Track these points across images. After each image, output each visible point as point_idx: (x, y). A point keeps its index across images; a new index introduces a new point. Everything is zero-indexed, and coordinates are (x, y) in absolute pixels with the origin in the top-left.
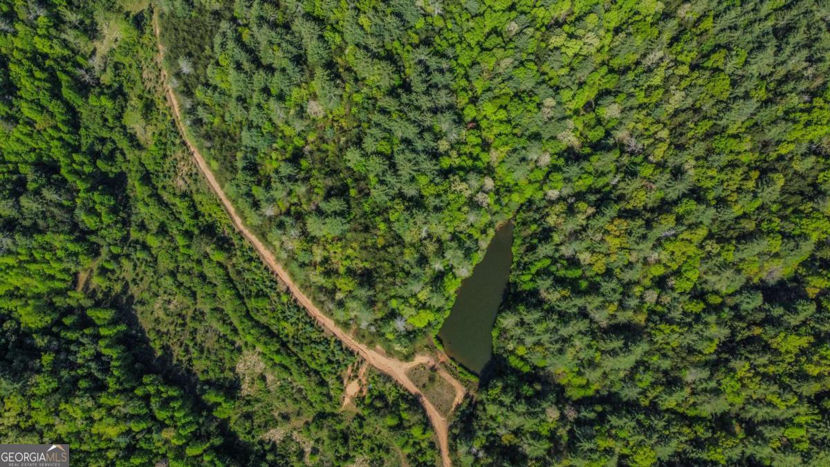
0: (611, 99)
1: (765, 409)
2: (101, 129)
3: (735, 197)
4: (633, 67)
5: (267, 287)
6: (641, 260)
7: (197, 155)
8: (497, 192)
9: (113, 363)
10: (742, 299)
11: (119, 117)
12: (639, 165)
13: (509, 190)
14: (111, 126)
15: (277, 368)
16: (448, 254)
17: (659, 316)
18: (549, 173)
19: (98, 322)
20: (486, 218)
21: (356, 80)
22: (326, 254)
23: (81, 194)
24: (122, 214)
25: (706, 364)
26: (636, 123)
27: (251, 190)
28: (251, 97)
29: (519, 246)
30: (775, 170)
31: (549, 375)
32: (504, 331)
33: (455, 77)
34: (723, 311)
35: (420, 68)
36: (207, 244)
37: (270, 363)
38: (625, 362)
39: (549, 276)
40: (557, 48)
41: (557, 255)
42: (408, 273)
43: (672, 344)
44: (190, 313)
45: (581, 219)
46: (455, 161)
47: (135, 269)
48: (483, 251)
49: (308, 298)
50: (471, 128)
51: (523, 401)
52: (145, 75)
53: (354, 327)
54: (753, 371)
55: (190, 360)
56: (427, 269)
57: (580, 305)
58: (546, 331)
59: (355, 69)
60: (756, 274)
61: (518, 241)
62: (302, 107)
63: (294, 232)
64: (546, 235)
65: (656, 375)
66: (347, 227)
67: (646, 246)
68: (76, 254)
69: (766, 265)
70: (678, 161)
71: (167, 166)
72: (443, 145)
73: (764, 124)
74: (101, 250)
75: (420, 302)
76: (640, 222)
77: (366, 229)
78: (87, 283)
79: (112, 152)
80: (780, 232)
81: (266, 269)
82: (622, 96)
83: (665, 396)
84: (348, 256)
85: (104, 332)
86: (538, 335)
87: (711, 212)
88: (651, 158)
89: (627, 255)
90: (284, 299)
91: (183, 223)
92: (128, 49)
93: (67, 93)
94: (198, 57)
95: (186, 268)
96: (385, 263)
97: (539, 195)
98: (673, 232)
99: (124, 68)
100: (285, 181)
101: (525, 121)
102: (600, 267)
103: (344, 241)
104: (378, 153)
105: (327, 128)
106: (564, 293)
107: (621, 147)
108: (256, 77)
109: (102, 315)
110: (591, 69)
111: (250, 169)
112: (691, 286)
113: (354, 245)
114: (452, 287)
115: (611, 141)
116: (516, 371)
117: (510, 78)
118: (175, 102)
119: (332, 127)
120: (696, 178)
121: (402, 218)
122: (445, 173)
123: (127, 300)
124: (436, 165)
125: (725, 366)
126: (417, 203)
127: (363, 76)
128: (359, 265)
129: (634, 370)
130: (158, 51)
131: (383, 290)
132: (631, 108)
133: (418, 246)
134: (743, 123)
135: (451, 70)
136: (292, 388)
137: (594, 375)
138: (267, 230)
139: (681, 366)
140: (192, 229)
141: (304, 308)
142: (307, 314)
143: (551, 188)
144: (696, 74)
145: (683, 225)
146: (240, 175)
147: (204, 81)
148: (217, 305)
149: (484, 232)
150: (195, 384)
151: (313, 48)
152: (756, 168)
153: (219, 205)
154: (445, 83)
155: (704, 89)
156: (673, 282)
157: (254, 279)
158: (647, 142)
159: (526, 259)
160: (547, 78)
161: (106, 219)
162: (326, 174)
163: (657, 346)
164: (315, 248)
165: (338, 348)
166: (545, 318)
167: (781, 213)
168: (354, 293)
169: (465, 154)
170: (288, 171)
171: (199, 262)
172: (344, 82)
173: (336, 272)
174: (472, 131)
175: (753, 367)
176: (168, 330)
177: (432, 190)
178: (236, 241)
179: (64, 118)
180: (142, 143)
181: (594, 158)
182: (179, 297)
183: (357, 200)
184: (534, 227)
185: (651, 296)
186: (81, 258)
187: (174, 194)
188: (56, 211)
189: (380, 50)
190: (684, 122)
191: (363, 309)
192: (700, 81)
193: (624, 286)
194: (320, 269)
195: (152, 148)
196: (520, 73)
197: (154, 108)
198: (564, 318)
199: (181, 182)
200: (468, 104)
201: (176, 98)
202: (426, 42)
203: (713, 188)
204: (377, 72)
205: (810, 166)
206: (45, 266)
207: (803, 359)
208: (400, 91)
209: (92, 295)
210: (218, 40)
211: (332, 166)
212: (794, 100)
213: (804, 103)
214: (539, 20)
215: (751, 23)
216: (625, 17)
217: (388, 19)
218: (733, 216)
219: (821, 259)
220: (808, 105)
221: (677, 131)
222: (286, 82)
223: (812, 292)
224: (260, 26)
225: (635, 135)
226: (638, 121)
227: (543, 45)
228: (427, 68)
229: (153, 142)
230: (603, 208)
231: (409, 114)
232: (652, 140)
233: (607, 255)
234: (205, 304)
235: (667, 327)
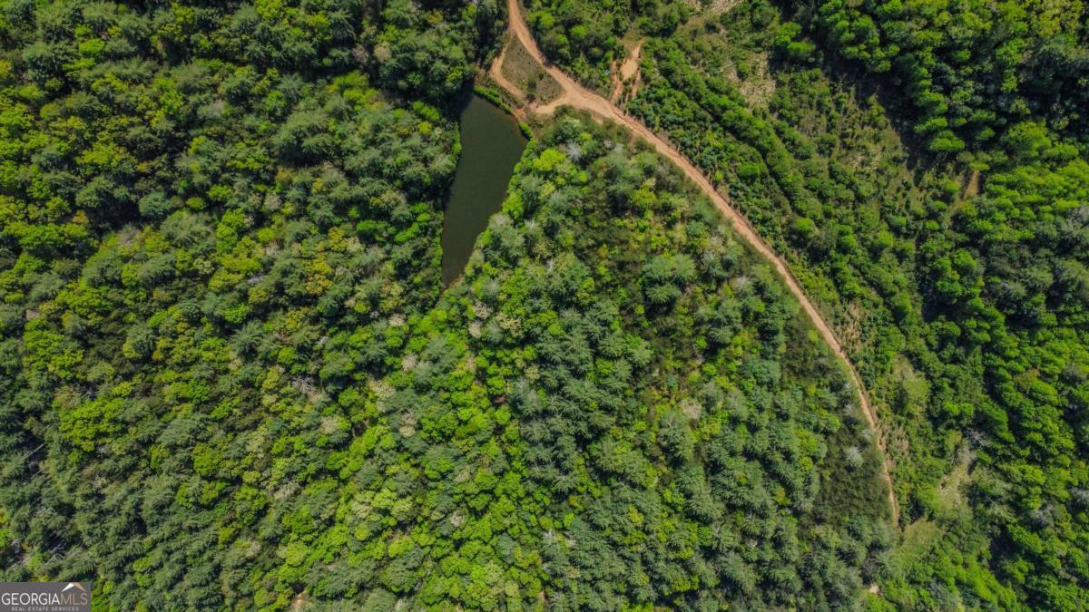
0: (334, 439)
1: (128, 72)
2: (958, 374)
3: (179, 328)
4: (309, 479)
5: (742, 189)
6: (286, 245)
7: (836, 347)
8: (465, 320)
9: (928, 83)
10: (163, 205)
11: (936, 390)
12: (295, 361)
13: (450, 323)
14: (945, 379)
15: (724, 88)
16: (520, 241)
17: (260, 178)
18: (403, 347)
19: (950, 133)
20: (477, 286)
21: (643, 447)
22: (670, 233)
23: (977, 291)
24: (927, 269)
25: (202, 123)
26: (301, 412)
27: (767, 307)
28: (770, 420)
29: (434, 256)
30: (133, 361)
31: (389, 99)
32: (447, 150)
33: (523, 456)
34: (185, 189)
35: (567, 464)
36: (818, 238)
37: (733, 94)
38: (298, 120)
39: (396, 220)
40: (402, 496)
41: (388, 247)
42: (568, 214)
43: (244, 145)
44: (836, 152)
45: (362, 292)
46: (517, 355)
48: (478, 248)
49: (690, 178)
50: (500, 396)
51: (419, 65)
52: (906, 444)
53: (631, 145)
54: (146, 117)
55: (833, 93)
56: (545, 220)
57: (357, 187)
58: (396, 153)
59: (645, 460)
60: (148, 235)
61: (436, 261)
62: (708, 410)
63: (710, 257)
64: (402, 271)
65: (260, 106)
66: (646, 267)
67: (281, 263)
68: (981, 216)
69: (137, 248)
70: (249, 367)
71: (874, 332)
72: (533, 373)
73: (150, 417)
74: (951, 224)
75: (551, 180)
76: (291, 291)
77: (622, 266)
78: (967, 181)
79: (942, 346)
80: (125, 288)
81: (743, 211)
82: (320, 443)
83: (248, 81)
84: (643, 231)
85: (942, 122)
86: (406, 148)
87: (206, 308)
88: (282, 370)
89: (303, 250)
91: (850, 262)
92: (929, 475)
93: (1001, 415)
94: (839, 467)
95: (843, 207)
96: (596, 225)
97: (413, 319)
98: (251, 281)
99: (932, 451)
100: (725, 320)
101: (436, 408)
102: (336, 235)
103: (649, 250)
104: (612, 358)
105: (676, 387)
106: (378, 201)
107: (318, 381)
108: (766, 443)
109: (945, 142)
110: (359, 475)
111: (768, 332)
112: (224, 217)
113: (635, 246)
114: (513, 201)
115: (331, 388)
116: (430, 101)
117: (456, 458)
118: (866, 411)
119: (670, 388)
120: (225, 349)
121: (579, 281)
122: (529, 339)
123: (916, 162)
124: (541, 348)
125: (179, 121)
126: (563, 300)
127: (635, 452)
128: (628, 222)
129: (287, 111)
130: (891, 473)
131: (598, 192)
132: (309, 429)
133: (560, 248)
134: (175, 417)
135: (528, 464)
136: (704, 65)
137: (335, 102)
138: (745, 259)
139: (231, 119)
140: (838, 256)
141: (694, 165)
142: (691, 158)
143: (400, 328)
144: (235, 472)
145: (240, 291)
146: (780, 324)
147: (831, 438)
148: (803, 163)
149: (478, 271)
150: (825, 63)
151: (697, 481)
152: (156, 363)
153: (806, 287)
154: (535, 448)
155: (225, 455)
156: (246, 220)
157: (758, 198)
159: (425, 240)
160: (413, 461)
161: (946, 262)
162: (674, 331)
163: (262, 142)
164: (684, 240)
165: (650, 118)
166: (399, 169)
167: (123, 311)
168: (633, 186)
169: (506, 364)
170: (721, 332)
171: (828, 215)
172: (659, 444)
173: (656, 211)
174: (500, 392)
175: (146, 122)
176: (862, 128)
177: (544, 318)
178: (783, 243)
179: (1004, 385)
180: (906, 360)
181: (350, 366)
182: (850, 170)
183: (635, 301)
184: (418, 280)
185: (272, 202)
186: (974, 213)
187: (862, 298)
188: (1008, 269)
189: (615, 484)
190: (245, 415)
191: (621, 167)
192: (229, 464)
193: (306, 214)
194: (677, 214)
195: (891, 354)
196: (445, 465)
197: (893, 403)
198: (375, 170)
199: (855, 313)
200: (506, 425)
201: (865, 416)
202: (560, 496)
203: (206, 337)
204: (618, 457)
205: (93, 368)
206: (1019, 199)
207: (87, 135)
208: (589, 436)
209: (959, 167)
210: (815, 488)
211: (668, 341)
212: (117, 446)
213: (104, 444)
214: (425, 530)
215: (172, 537)
216: (322, 537)
217: (608, 522)
218: (180, 305)
219: (72, 258)
220: (100, 442)
221: (253, 403)
222: (728, 439)
223: (81, 217)
224: (764, 506)
225: (302, 397)
226: (300, 414)
227: (419, 500)
228: (558, 466)
229: (891, 361)
230: (336, 306)
231: (576, 408)
232: (282, 391)
233: (327, 250)
234: (818, 164)
235: (250, 166)
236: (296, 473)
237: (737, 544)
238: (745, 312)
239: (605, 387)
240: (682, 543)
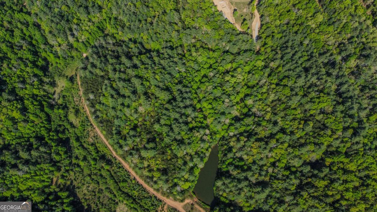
0: (249, 98)
1: (315, 209)
2: (59, 121)
3: (296, 131)
4: (256, 85)
5: (126, 178)
6: (265, 157)
7: (97, 129)
8: (211, 135)
10: (303, 168)
11: (66, 116)
12: (261, 121)
13: (215, 134)
14: (63, 120)
15: (132, 209)
16: (195, 160)
17: (274, 177)
18: (229, 126)
19: (62, 197)
20: (207, 145)
21: (156, 98)
22: (149, 163)
23: (54, 148)
24: (69, 154)
25: (292, 194)
27: (119, 141)
28: (117, 107)
29: (221, 154)
30: (310, 120)
31: (236, 203)
32: (218, 187)
33: (192, 94)
34: (297, 173)
35: (179, 92)
36: (103, 163)
37: (129, 208)
38: (263, 196)
39: (233, 165)
40: (228, 81)
41: (235, 157)
42: (180, 169)
43: (279, 187)
44: (97, 190)
45: (242, 143)
46: (194, 124)
47: (75, 175)
48: (207, 157)
49: (143, 180)
50: (199, 112)
52: (75, 99)
53: (161, 191)
54: (309, 196)
55: (98, 209)
56: (187, 166)
57: (245, 176)
58: (233, 186)
59: (155, 94)
60: (307, 159)
61: (220, 152)
62: (136, 109)
63: (136, 156)
64: (230, 149)
65: (275, 200)
66: (156, 153)
67: (266, 152)
68: (53, 171)
69: (310, 155)
70: (275, 119)
71: (85, 133)
72: (189, 119)
73: (304, 103)
74: (62, 168)
75: (185, 179)
76: (263, 143)
77: (163, 153)
78: (57, 182)
79: (64, 130)
80: (313, 143)
81: (126, 171)
82: (253, 97)
83: (279, 208)
84: (157, 164)
85: (65, 201)
86: (230, 188)
87: (288, 137)
88: (265, 118)
89: (260, 155)
90: (134, 182)
91: (92, 155)
92: (68, 90)
93: (46, 109)
94: (97, 93)
95: (95, 173)
96: (171, 165)
97: (226, 134)
98: (276, 145)
99: (67, 97)
100: (132, 137)
101: (219, 108)
102: (251, 160)
103: (155, 158)
104: (165, 125)
105: (146, 116)
106: (238, 171)
107: (255, 115)
108: (119, 100)
109: (64, 194)
110: (241, 87)
111: (118, 134)
112: (285, 165)
113: (159, 159)
114: (197, 172)
115: (251, 113)
116: (223, 203)
117: (212, 93)
118: (87, 109)
119: (148, 116)
120: (282, 124)
122: (191, 130)
123: (72, 187)
124: (187, 127)
125: (299, 194)
126: (181, 142)
127: (158, 96)
128: (161, 167)
129: (267, 198)
130: (80, 90)
131: (171, 176)
132: (257, 101)
133: (183, 158)
134: (296, 103)
135: (190, 92)
137: (252, 202)
138: (125, 156)
139: (283, 195)
140: (96, 157)
141: (141, 185)
142: (142, 187)
143: (230, 132)
144: (278, 88)
145: (279, 143)
146: (115, 136)
147: (99, 102)
148: (107, 186)
149: (207, 150)
151: (140, 89)
152: (303, 120)
153: (106, 147)
154: (188, 97)
155: (281, 93)
156: (278, 164)
157: (121, 175)
158: (263, 113)
159: (224, 159)
160: (225, 91)
161: (63, 157)
162: (147, 133)
163: (274, 189)
164: (144, 162)
165: (155, 199)
166: (232, 181)
167: (313, 136)
168: (160, 178)
169: (198, 121)
170: (133, 133)
171: (100, 170)
172: (151, 99)
173: (153, 170)
174: (199, 113)
175: (309, 194)
176: (89, 198)
177: (187, 137)
178: (113, 161)
179: (45, 118)
180: (75, 125)
181: (245, 120)
182: (93, 184)
183: (159, 142)
184: (225, 147)
185: (270, 170)
186: (55, 172)
187: (89, 144)
188: (44, 155)
189: (164, 87)
190: (276, 105)
191: (164, 184)
192: (280, 90)
193: (260, 167)
194: (147, 170)
195: (80, 127)
196: (215, 91)
197: (79, 112)
198: (239, 181)
199: (91, 139)
200: (197, 103)
201: (88, 108)
202: (180, 82)
203: (288, 128)
204: (164, 95)
205: (321, 118)
206: (41, 177)
207: (326, 189)
208: (172, 101)
209: (59, 187)
210: (104, 87)
211: (149, 131)
212: (313, 94)
213: (317, 95)
214: (220, 71)
215: (296, 68)
216: (251, 68)
217: (166, 76)
218: (297, 138)
219: (330, 151)
220: (318, 96)
221: (274, 108)
222: (130, 101)
223: (327, 164)
224: (119, 81)
225: (259, 110)
226: (259, 105)
227: (223, 80)
228: (181, 92)
229: (80, 125)
230: (250, 138)
231: (176, 109)
232: (265, 112)
233: (253, 156)
234: (103, 186)
235: (277, 181)
236: (260, 87)
237: (127, 70)
238: (125, 140)
239: (168, 116)
240: (144, 70)
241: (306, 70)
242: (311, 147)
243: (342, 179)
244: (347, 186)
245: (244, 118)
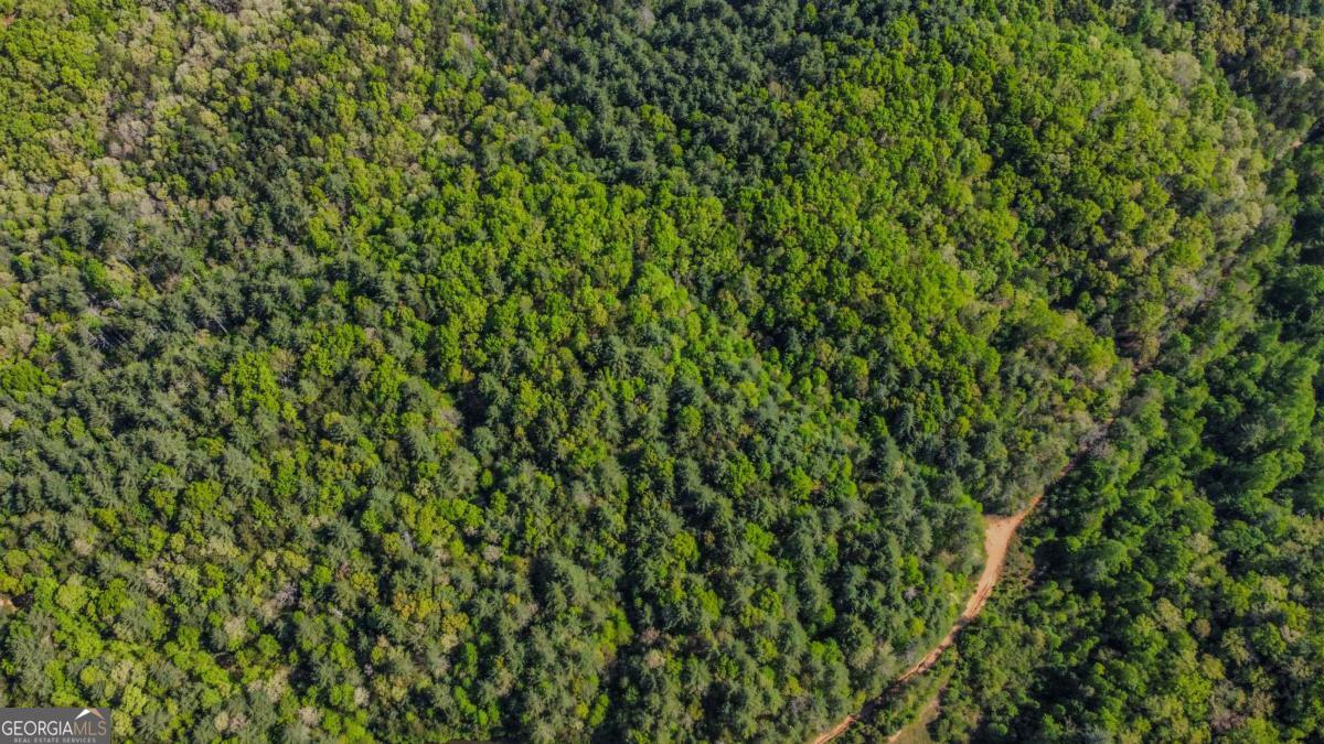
241: (125, 423)
242: (414, 422)
243: (514, 340)
244: (534, 328)
245: (300, 651)
